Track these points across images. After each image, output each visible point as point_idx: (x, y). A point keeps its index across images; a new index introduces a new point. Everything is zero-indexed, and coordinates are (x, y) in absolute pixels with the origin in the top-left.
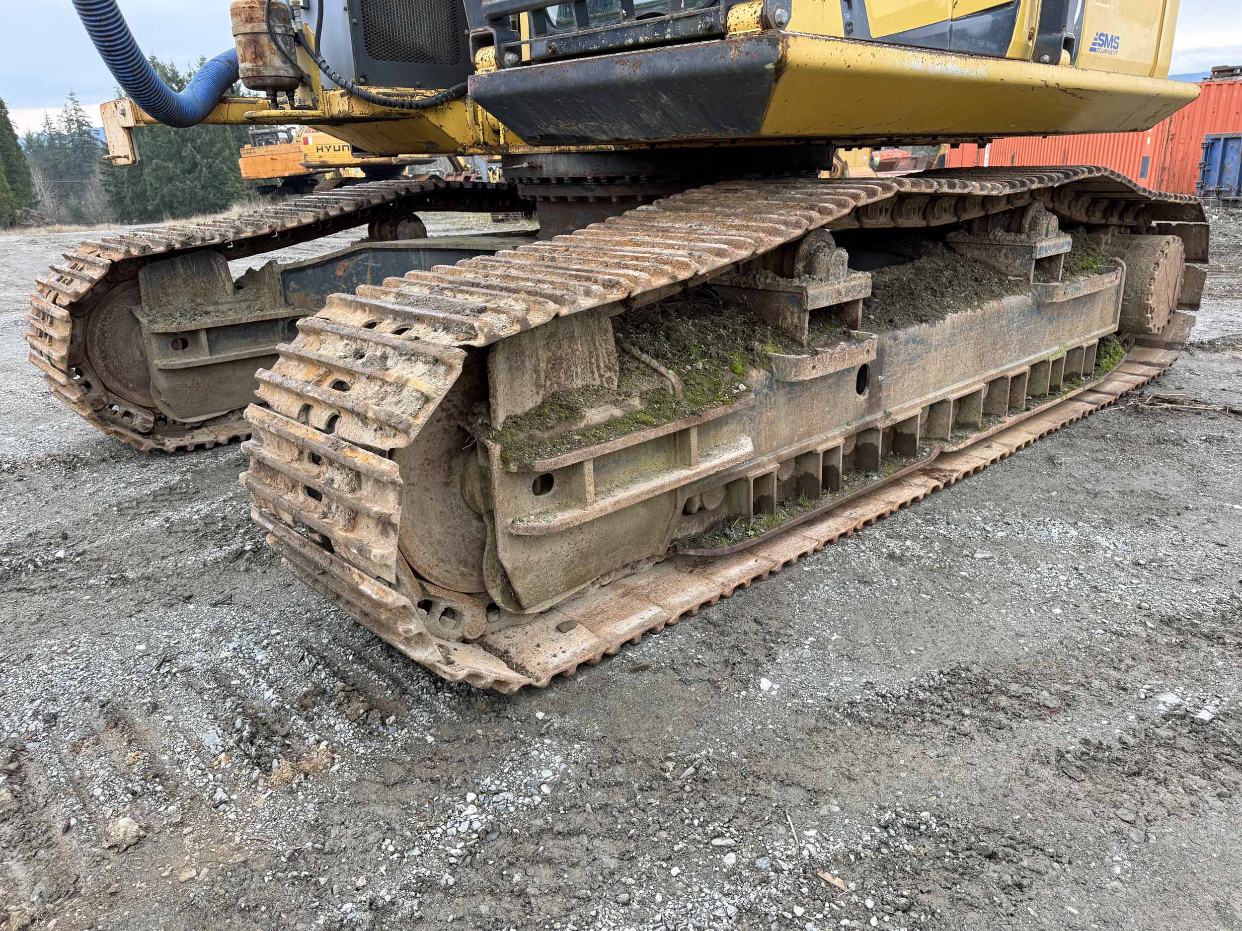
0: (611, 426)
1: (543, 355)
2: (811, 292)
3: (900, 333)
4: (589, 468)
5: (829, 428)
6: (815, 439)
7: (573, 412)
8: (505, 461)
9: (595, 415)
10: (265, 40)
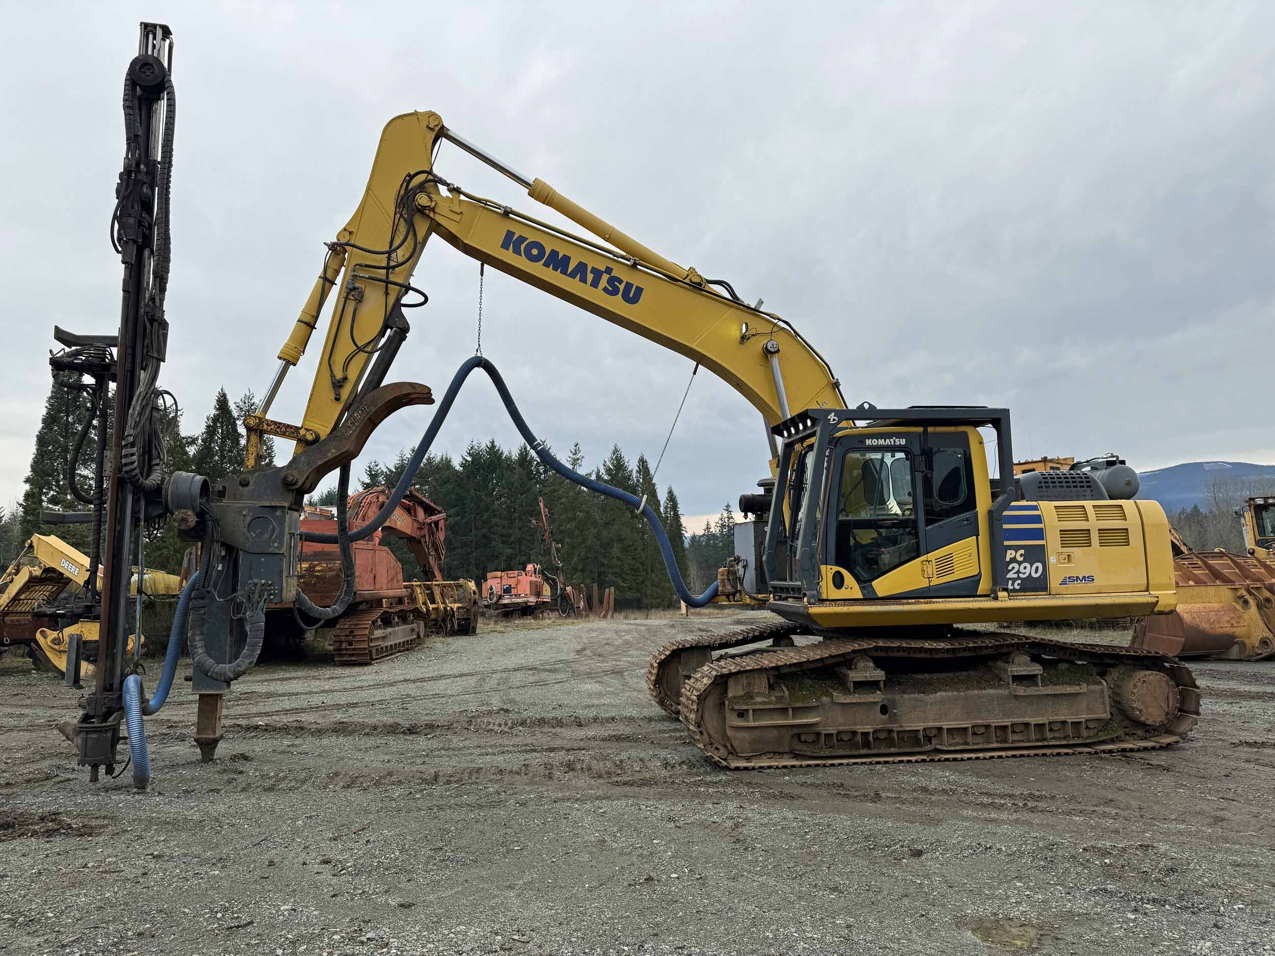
0: (763, 703)
1: (745, 682)
2: (851, 675)
3: (905, 696)
4: (751, 712)
5: (867, 724)
6: (858, 727)
7: (752, 698)
8: (728, 705)
9: (758, 699)
10: (726, 581)
